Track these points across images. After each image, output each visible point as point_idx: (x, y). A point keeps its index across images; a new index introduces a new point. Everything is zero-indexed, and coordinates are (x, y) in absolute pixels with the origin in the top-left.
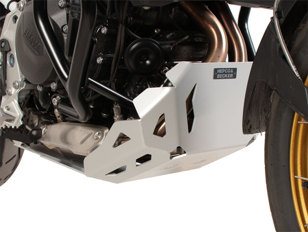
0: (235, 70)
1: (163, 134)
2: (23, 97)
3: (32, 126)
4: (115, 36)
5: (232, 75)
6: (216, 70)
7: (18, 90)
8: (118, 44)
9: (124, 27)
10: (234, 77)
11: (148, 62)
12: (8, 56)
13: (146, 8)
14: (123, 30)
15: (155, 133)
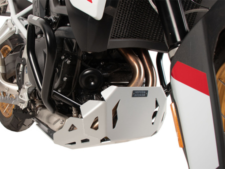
0: (147, 92)
1: (97, 128)
2: (30, 90)
3: (30, 109)
4: (75, 65)
5: (144, 95)
6: (134, 92)
7: (28, 87)
8: (76, 70)
9: (80, 61)
10: (146, 96)
11: (92, 83)
12: (25, 67)
13: (90, 53)
14: (80, 63)
15: (92, 127)
